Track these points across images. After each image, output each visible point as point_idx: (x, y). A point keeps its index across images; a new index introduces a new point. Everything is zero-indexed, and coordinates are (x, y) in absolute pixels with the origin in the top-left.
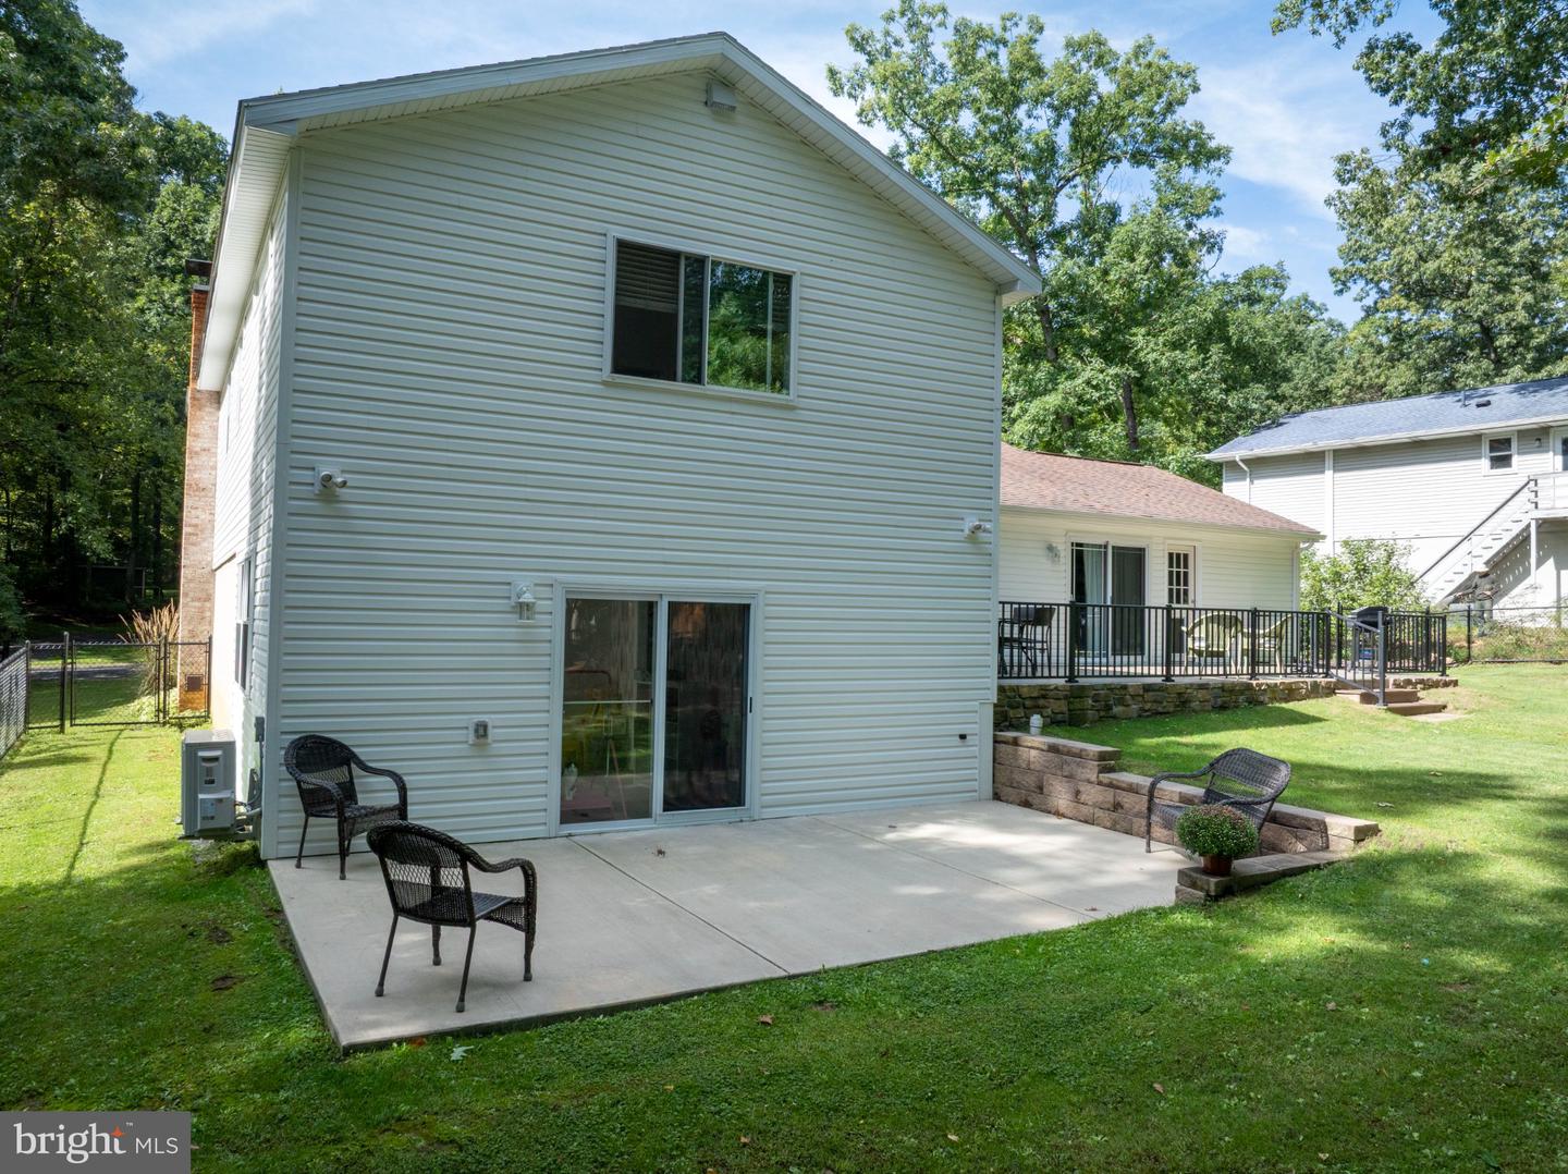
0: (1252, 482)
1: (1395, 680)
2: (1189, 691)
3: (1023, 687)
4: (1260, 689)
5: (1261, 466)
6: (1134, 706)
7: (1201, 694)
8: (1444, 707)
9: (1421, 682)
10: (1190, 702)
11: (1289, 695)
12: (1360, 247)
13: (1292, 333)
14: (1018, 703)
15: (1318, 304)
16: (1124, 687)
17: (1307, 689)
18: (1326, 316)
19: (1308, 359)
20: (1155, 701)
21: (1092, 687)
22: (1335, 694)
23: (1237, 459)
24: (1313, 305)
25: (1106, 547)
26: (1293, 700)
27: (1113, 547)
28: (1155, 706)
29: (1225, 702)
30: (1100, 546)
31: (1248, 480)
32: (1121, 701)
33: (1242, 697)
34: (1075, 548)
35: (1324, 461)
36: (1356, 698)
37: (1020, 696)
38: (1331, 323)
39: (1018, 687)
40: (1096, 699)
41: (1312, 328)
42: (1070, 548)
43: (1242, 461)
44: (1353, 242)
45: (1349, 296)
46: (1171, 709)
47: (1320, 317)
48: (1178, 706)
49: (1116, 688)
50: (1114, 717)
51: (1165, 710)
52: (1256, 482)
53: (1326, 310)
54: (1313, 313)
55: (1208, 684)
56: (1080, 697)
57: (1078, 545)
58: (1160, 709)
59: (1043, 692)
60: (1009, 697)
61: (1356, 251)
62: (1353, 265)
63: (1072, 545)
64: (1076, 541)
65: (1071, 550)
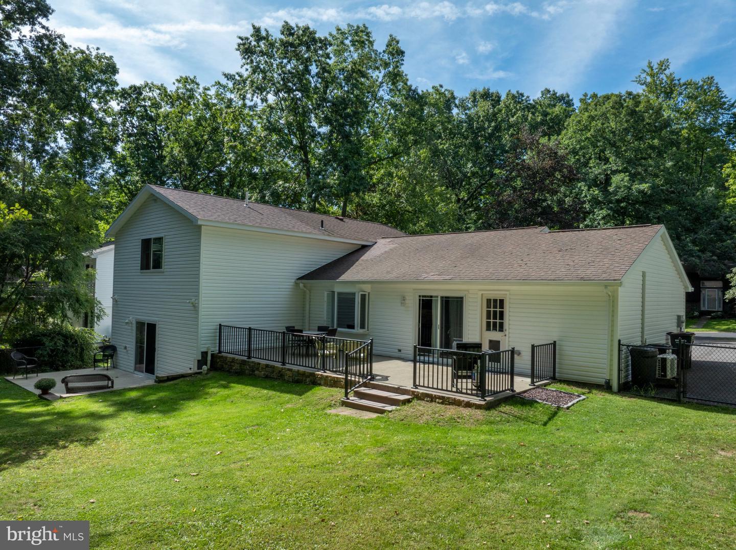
4: (318, 377)
7: (289, 373)
10: (284, 375)
11: (333, 383)
27: (442, 297)
29: (299, 379)
33: (308, 379)
42: (418, 298)
57: (424, 296)
58: (272, 376)
63: (420, 296)
64: (421, 294)
65: (420, 299)
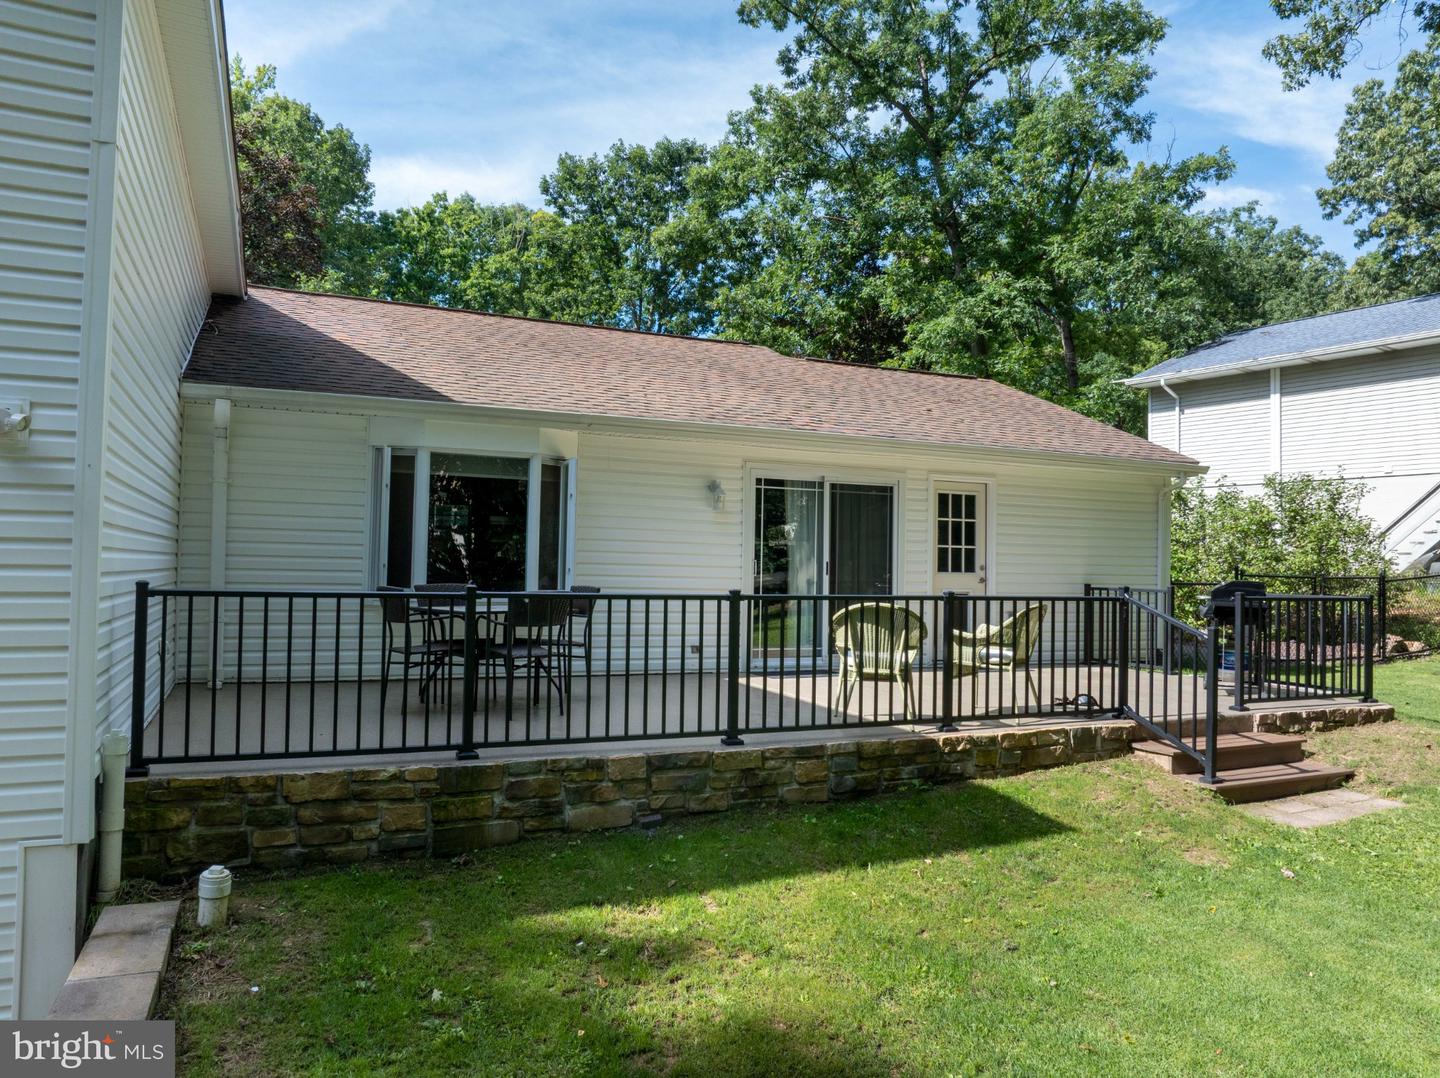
0: (1182, 411)
1: (1263, 718)
2: (771, 763)
3: (293, 778)
4: (953, 751)
5: (1192, 392)
6: (624, 803)
7: (801, 768)
8: (1349, 777)
9: (1320, 716)
10: (774, 785)
11: (1024, 757)
12: (1350, 164)
13: (1282, 268)
14: (281, 813)
15: (1311, 238)
16: (599, 765)
17: (1066, 744)
18: (1321, 249)
19: (1298, 294)
20: (680, 789)
21: (505, 770)
22: (1132, 750)
23: (1162, 383)
24: (1306, 239)
25: (821, 485)
26: (1034, 768)
27: (833, 486)
28: (678, 800)
29: (864, 781)
30: (811, 484)
31: (1177, 409)
32: (582, 795)
33: (908, 769)
34: (763, 487)
35: (1269, 382)
36: (1166, 763)
37: (286, 799)
38: (1326, 257)
39: (280, 779)
40: (514, 793)
41: (1306, 264)
42: (754, 487)
43: (1170, 386)
44: (1341, 159)
45: (1338, 220)
46: (723, 804)
47: (1315, 251)
48: (743, 796)
49: (569, 768)
50: (565, 830)
51: (709, 806)
52: (1186, 411)
53: (1321, 243)
54: (1306, 248)
55: (822, 748)
56: (471, 793)
57: (769, 482)
58: (693, 806)
59: (355, 787)
60: (253, 803)
61: (1345, 168)
62: (1343, 185)
63: (759, 481)
64: (764, 475)
65: (758, 491)
